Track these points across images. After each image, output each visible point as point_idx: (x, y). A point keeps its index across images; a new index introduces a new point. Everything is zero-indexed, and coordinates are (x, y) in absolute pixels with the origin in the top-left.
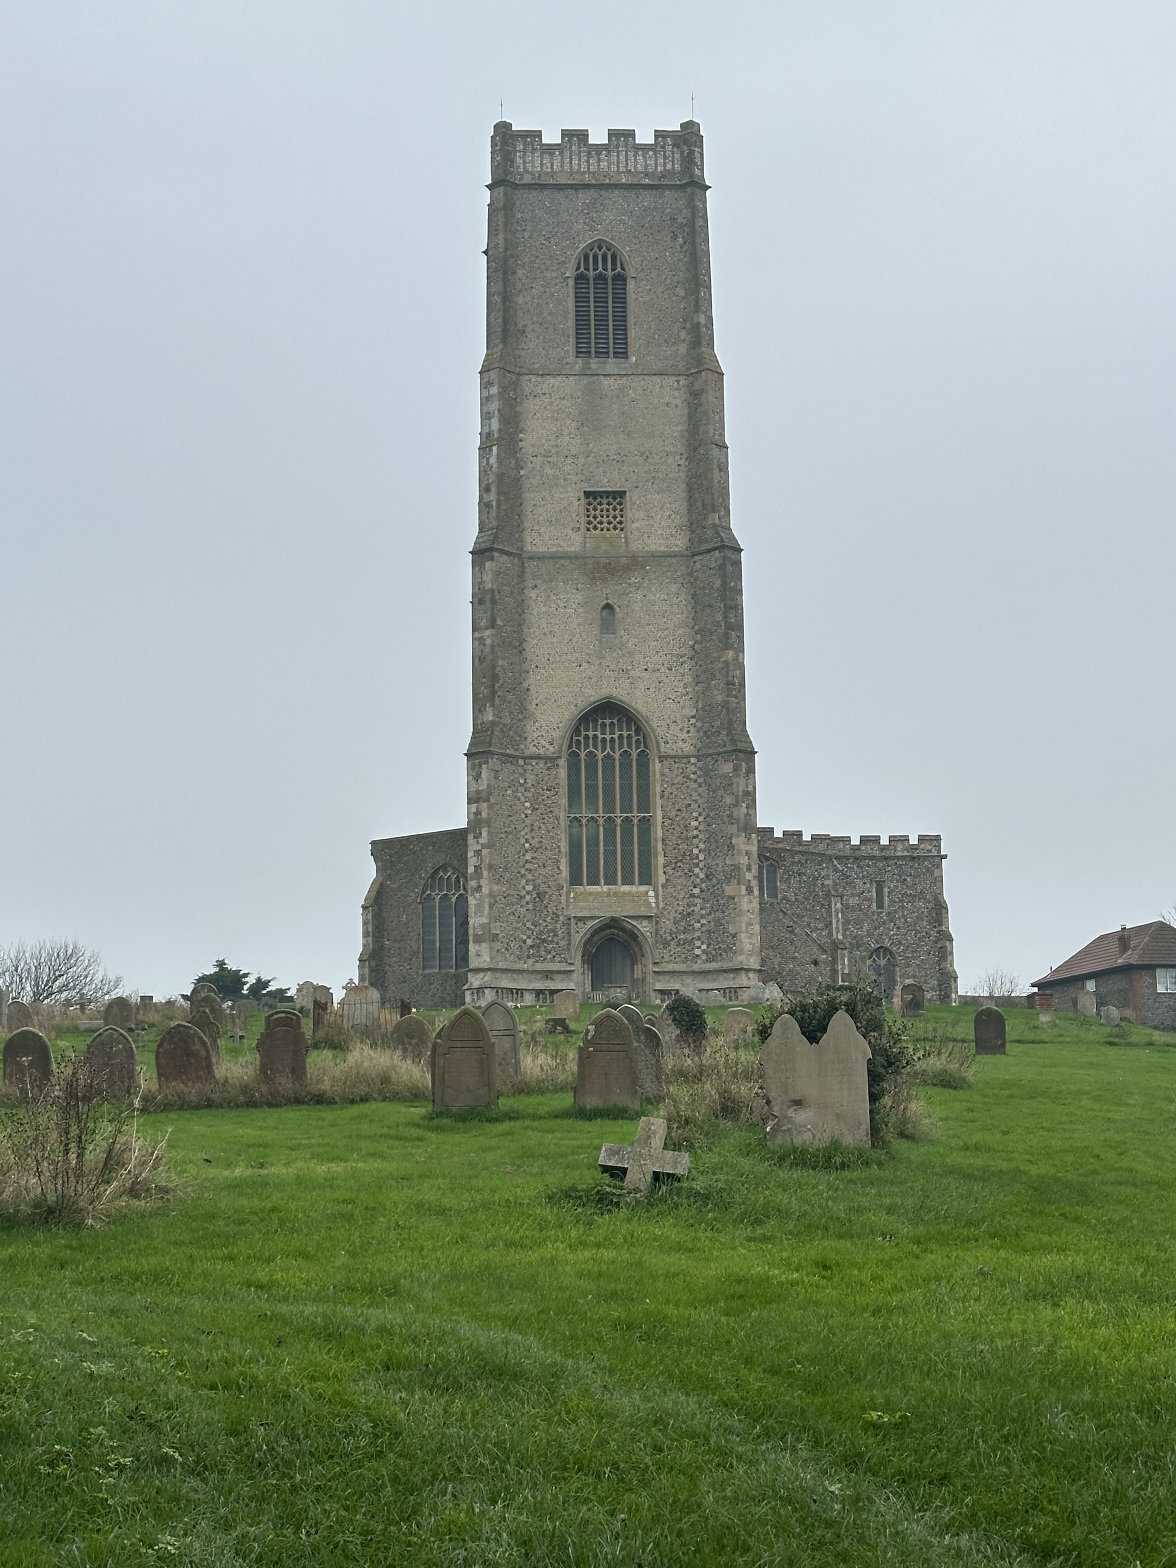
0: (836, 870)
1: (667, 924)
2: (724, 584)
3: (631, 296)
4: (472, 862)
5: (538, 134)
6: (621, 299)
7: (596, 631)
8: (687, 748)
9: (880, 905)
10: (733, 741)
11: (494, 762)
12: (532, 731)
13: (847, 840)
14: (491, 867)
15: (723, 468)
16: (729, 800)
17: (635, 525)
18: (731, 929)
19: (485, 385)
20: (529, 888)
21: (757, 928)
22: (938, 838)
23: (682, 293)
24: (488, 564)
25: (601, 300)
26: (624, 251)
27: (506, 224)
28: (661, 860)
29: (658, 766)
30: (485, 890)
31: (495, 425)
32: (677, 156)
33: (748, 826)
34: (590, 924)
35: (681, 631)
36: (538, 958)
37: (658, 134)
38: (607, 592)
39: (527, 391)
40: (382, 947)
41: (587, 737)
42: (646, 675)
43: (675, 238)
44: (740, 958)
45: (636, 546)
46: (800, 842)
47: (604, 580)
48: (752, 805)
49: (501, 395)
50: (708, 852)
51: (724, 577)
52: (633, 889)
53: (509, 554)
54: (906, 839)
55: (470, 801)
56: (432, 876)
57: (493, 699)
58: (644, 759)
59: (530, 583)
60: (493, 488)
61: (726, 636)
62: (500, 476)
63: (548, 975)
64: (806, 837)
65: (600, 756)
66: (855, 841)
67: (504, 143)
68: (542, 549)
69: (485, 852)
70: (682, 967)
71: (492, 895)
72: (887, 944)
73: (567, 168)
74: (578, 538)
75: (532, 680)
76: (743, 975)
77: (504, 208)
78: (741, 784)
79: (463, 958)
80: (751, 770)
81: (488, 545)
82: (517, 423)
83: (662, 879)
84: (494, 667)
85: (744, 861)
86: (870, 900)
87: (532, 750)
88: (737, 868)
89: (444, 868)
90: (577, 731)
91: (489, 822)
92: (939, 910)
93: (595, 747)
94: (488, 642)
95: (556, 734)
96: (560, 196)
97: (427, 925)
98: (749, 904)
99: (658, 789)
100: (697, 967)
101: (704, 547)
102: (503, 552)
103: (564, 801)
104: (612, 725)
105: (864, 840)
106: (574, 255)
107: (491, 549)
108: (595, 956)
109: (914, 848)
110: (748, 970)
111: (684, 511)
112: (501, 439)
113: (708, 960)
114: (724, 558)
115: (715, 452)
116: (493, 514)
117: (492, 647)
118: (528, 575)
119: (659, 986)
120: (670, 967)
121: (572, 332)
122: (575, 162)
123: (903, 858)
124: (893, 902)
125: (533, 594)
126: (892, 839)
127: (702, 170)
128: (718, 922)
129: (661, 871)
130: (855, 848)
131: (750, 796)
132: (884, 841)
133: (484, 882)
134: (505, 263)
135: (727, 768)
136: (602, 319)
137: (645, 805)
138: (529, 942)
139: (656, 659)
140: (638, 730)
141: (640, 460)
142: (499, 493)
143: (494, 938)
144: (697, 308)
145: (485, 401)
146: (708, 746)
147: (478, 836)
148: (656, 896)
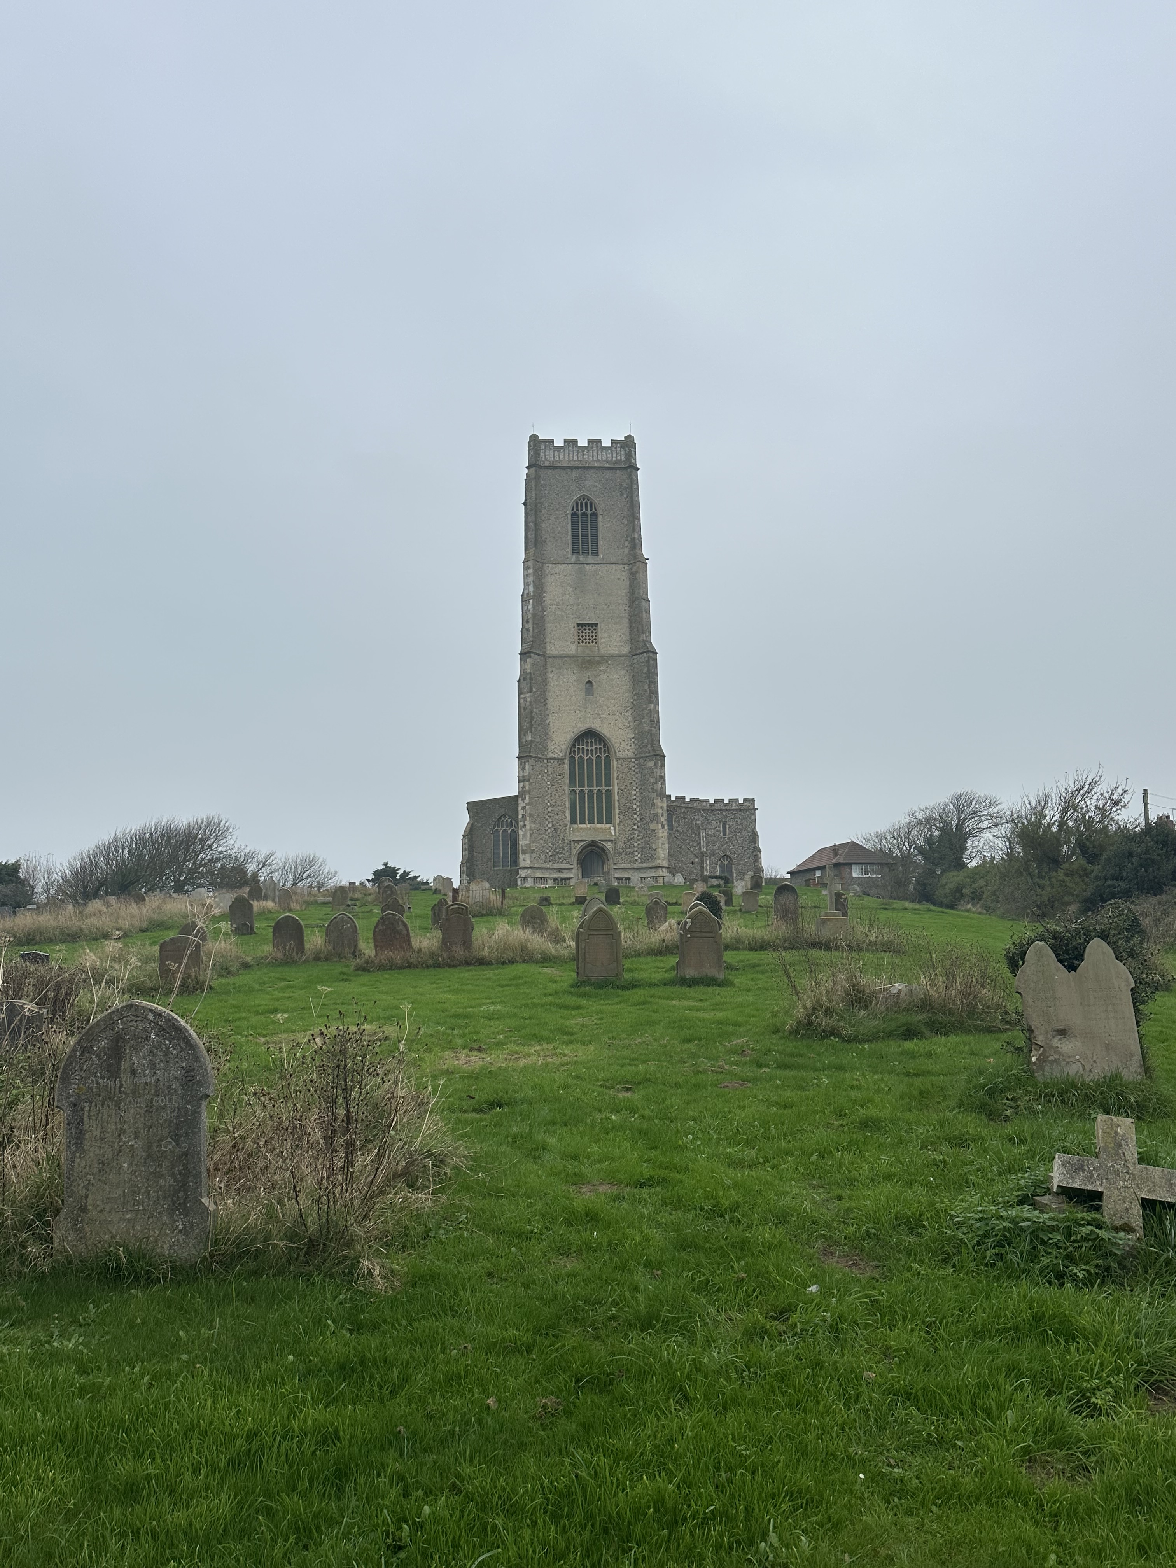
0: (702, 816)
1: (620, 844)
2: (649, 670)
3: (600, 524)
4: (521, 812)
5: (552, 441)
6: (595, 526)
7: (583, 694)
8: (630, 754)
9: (725, 834)
10: (654, 750)
11: (532, 761)
12: (551, 745)
13: (708, 801)
14: (531, 815)
15: (648, 611)
16: (652, 780)
17: (603, 640)
18: (654, 846)
19: (526, 568)
20: (550, 826)
21: (667, 846)
22: (753, 800)
23: (626, 522)
24: (528, 660)
25: (585, 526)
26: (597, 501)
27: (536, 486)
28: (617, 811)
29: (615, 763)
30: (528, 827)
31: (531, 589)
32: (623, 453)
33: (662, 794)
34: (582, 844)
35: (626, 695)
36: (555, 862)
37: (613, 442)
38: (588, 675)
39: (547, 572)
40: (473, 856)
41: (579, 749)
42: (609, 717)
43: (622, 494)
44: (659, 861)
45: (603, 651)
46: (685, 802)
47: (587, 668)
48: (664, 783)
49: (534, 573)
50: (640, 806)
51: (648, 667)
52: (603, 826)
53: (539, 655)
54: (737, 800)
55: (519, 782)
56: (499, 820)
57: (531, 729)
58: (608, 759)
59: (549, 670)
60: (531, 621)
61: (650, 697)
62: (534, 615)
63: (560, 870)
64: (687, 800)
65: (586, 758)
66: (712, 802)
67: (535, 446)
68: (556, 653)
69: (527, 807)
70: (629, 866)
71: (531, 829)
72: (728, 853)
73: (567, 458)
74: (574, 647)
75: (551, 719)
76: (660, 870)
77: (535, 478)
78: (658, 773)
79: (515, 862)
80: (663, 765)
81: (528, 650)
82: (542, 588)
83: (618, 821)
84: (531, 712)
85: (660, 811)
86: (719, 831)
87: (551, 755)
88: (656, 815)
89: (504, 816)
90: (574, 746)
91: (529, 792)
92: (754, 836)
93: (583, 753)
94: (529, 700)
95: (564, 747)
96: (563, 472)
97: (496, 845)
98: (663, 834)
99: (616, 775)
100: (635, 866)
101: (639, 651)
102: (536, 654)
103: (567, 781)
104: (591, 742)
105: (716, 801)
106: (571, 503)
107: (530, 652)
108: (583, 860)
109: (741, 805)
110: (662, 867)
111: (627, 633)
112: (534, 596)
113: (642, 863)
114: (649, 657)
115: (644, 603)
116: (531, 634)
117: (531, 702)
118: (548, 665)
119: (617, 876)
120: (622, 866)
121: (570, 542)
122: (571, 455)
123: (736, 810)
124: (730, 832)
125: (551, 675)
126: (730, 800)
127: (635, 460)
128: (647, 843)
129: (617, 817)
130: (711, 805)
131: (663, 778)
132: (726, 802)
133: (527, 823)
134: (536, 506)
135: (651, 764)
136: (585, 536)
137: (609, 783)
138: (550, 853)
139: (614, 708)
140: (605, 745)
141: (605, 607)
142: (533, 624)
143: (533, 851)
144: (634, 530)
145: (526, 576)
146: (641, 753)
147: (523, 799)
148: (615, 830)
